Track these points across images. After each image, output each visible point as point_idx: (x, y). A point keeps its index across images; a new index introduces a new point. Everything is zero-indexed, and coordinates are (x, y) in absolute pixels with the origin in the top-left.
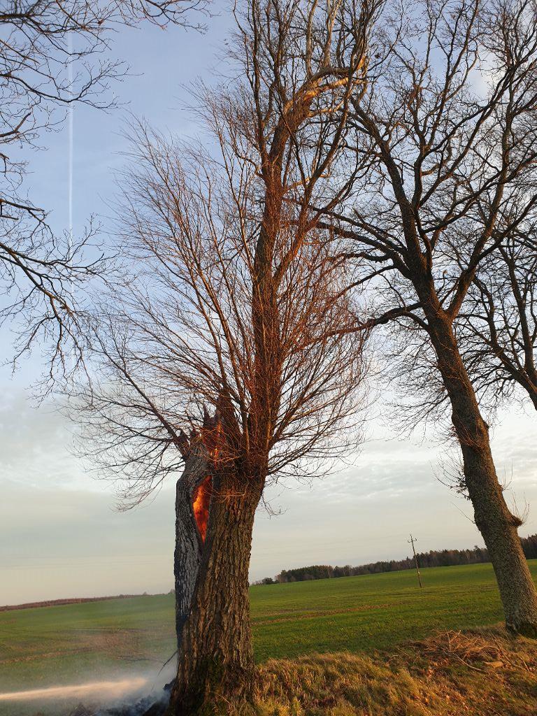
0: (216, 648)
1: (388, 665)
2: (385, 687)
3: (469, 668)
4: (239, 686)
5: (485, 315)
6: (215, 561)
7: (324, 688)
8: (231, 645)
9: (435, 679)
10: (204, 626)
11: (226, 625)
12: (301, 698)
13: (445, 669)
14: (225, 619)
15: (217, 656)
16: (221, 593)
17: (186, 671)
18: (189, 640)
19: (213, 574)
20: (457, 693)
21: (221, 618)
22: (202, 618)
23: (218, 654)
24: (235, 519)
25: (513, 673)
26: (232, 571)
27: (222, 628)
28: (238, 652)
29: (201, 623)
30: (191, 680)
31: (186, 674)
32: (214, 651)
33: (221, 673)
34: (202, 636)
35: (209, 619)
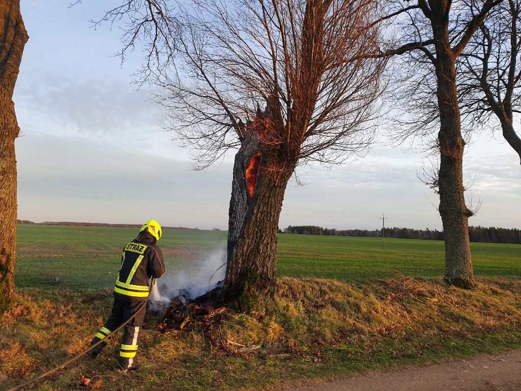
0: (254, 263)
1: (361, 291)
2: (359, 303)
3: (415, 300)
4: (266, 288)
5: (482, 56)
6: (258, 210)
7: (318, 298)
8: (263, 263)
9: (392, 303)
10: (247, 249)
11: (261, 251)
12: (303, 301)
13: (399, 298)
14: (261, 247)
15: (254, 268)
16: (260, 230)
17: (233, 274)
18: (237, 256)
19: (256, 217)
20: (405, 313)
21: (259, 246)
22: (247, 244)
24: (275, 184)
25: (445, 306)
26: (269, 217)
27: (259, 252)
28: (268, 268)
29: (246, 247)
30: (236, 280)
31: (233, 276)
32: (252, 265)
33: (256, 278)
34: (246, 255)
35: (251, 246)
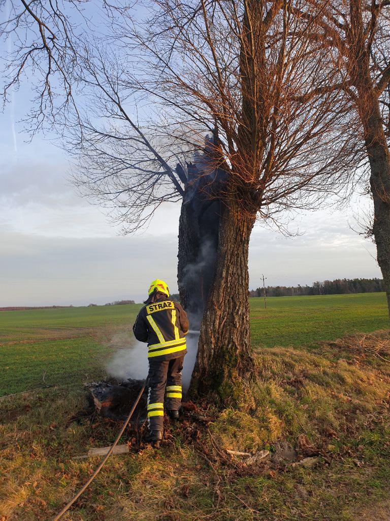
0: (231, 340)
4: (249, 371)
6: (227, 272)
8: (241, 340)
10: (220, 324)
11: (237, 324)
13: (366, 361)
14: (237, 319)
15: (232, 348)
16: (232, 298)
17: (205, 358)
19: (226, 282)
21: (234, 318)
22: (218, 317)
23: (233, 346)
26: (240, 281)
27: (235, 326)
28: (246, 345)
29: (217, 321)
30: (210, 365)
31: (206, 360)
32: (229, 343)
33: (236, 360)
34: (218, 332)
35: (224, 319)
